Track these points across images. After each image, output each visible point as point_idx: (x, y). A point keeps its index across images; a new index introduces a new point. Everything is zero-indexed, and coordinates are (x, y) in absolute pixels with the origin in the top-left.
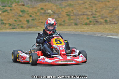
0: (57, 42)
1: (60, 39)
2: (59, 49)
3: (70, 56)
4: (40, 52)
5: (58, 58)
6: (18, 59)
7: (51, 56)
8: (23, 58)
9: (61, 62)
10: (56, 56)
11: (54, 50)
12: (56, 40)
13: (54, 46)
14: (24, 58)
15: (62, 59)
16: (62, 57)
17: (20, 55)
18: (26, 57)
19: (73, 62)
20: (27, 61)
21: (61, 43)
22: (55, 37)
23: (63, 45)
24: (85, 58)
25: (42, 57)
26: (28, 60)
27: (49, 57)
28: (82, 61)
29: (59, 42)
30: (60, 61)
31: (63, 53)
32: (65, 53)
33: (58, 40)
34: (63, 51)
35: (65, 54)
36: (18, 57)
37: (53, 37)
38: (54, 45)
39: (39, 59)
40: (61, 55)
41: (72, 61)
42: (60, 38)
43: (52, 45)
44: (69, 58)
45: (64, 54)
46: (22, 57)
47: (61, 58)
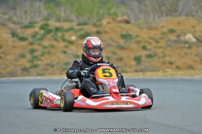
0: (104, 74)
1: (109, 70)
2: (109, 84)
3: (127, 95)
4: (77, 90)
5: (107, 99)
6: (42, 103)
7: (96, 96)
8: (50, 100)
9: (112, 104)
10: (104, 96)
11: (100, 86)
12: (104, 71)
13: (101, 80)
14: (52, 101)
15: (113, 100)
16: (113, 97)
17: (45, 96)
18: (55, 98)
19: (131, 106)
20: (56, 105)
21: (111, 75)
22: (100, 66)
23: (114, 79)
24: (150, 100)
25: (81, 97)
26: (58, 103)
27: (93, 98)
28: (146, 103)
29: (108, 74)
30: (110, 104)
31: (114, 90)
32: (117, 91)
33: (106, 71)
34: (114, 87)
35: (118, 93)
36: (40, 99)
37: (98, 67)
38: (100, 78)
39: (75, 101)
40: (111, 94)
41: (129, 104)
42: (110, 68)
43: (97, 79)
44: (124, 99)
45: (115, 93)
46: (48, 98)
47: (111, 99)
